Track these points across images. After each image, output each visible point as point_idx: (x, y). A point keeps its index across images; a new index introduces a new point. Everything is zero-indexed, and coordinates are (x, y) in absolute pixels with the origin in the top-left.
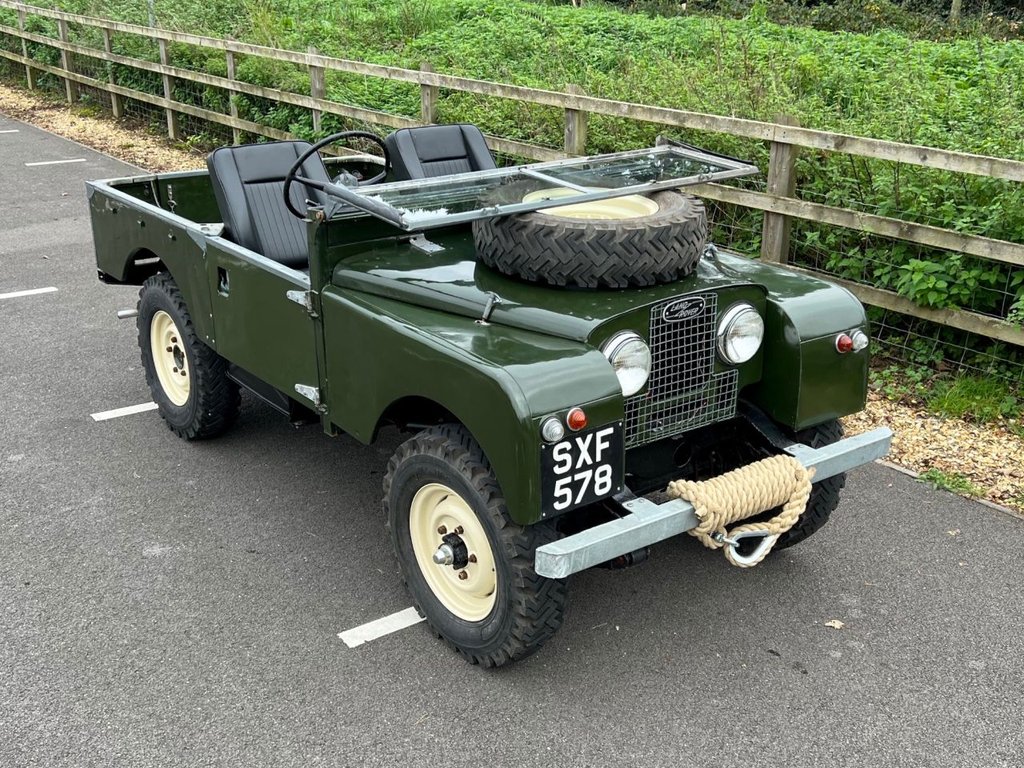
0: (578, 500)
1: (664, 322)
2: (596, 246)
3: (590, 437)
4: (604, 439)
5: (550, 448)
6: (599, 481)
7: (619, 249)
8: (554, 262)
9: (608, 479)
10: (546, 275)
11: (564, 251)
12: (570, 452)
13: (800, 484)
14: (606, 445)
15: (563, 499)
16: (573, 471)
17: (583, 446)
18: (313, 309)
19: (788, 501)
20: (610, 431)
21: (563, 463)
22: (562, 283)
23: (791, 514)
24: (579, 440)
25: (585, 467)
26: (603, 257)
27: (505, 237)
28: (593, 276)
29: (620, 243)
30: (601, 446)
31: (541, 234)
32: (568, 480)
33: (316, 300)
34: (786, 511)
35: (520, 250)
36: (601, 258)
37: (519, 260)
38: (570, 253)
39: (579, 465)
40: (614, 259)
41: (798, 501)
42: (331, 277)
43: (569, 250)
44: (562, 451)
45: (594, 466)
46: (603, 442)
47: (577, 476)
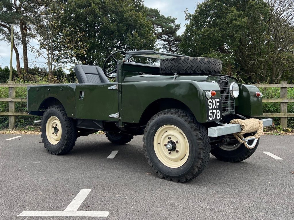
0: (214, 118)
1: (220, 82)
2: (201, 61)
3: (215, 100)
5: (208, 100)
6: (217, 114)
7: (207, 63)
8: (190, 66)
9: (219, 114)
10: (188, 70)
11: (193, 63)
12: (211, 103)
13: (260, 124)
15: (211, 116)
16: (212, 109)
17: (214, 102)
18: (119, 89)
19: (258, 129)
20: (219, 100)
21: (210, 106)
22: (192, 72)
23: (260, 132)
24: (213, 100)
25: (215, 109)
26: (203, 64)
27: (175, 63)
28: (200, 70)
29: (207, 61)
30: (218, 104)
31: (186, 60)
33: (120, 86)
34: (258, 132)
35: (180, 65)
36: (202, 65)
37: (180, 68)
38: (195, 64)
39: (213, 108)
40: (206, 65)
41: (261, 129)
42: (124, 80)
43: (194, 63)
44: (210, 102)
45: (216, 109)
46: (218, 103)
47: (213, 111)
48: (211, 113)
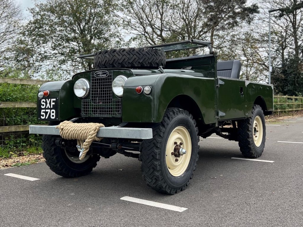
0: (47, 118)
1: (95, 78)
3: (50, 99)
4: (53, 101)
5: (41, 100)
6: (52, 114)
9: (54, 114)
12: (45, 102)
14: (54, 104)
15: (43, 116)
16: (45, 109)
17: (48, 102)
20: (55, 100)
21: (43, 105)
24: (47, 99)
25: (48, 108)
30: (53, 104)
32: (44, 111)
44: (43, 102)
45: (51, 109)
46: (53, 102)
47: (46, 110)
48: (43, 112)
